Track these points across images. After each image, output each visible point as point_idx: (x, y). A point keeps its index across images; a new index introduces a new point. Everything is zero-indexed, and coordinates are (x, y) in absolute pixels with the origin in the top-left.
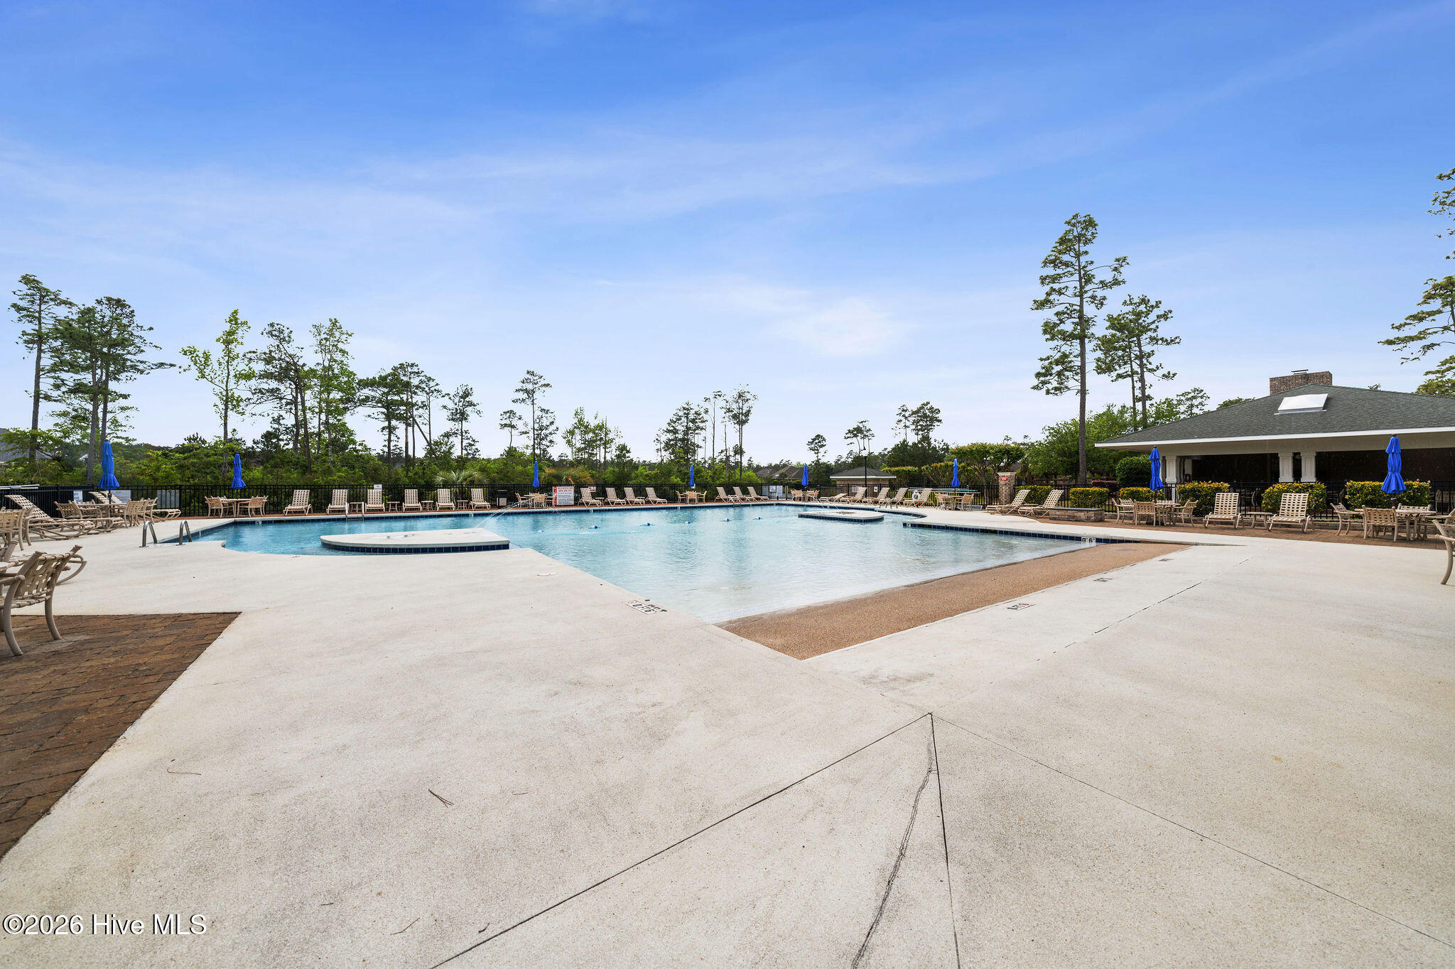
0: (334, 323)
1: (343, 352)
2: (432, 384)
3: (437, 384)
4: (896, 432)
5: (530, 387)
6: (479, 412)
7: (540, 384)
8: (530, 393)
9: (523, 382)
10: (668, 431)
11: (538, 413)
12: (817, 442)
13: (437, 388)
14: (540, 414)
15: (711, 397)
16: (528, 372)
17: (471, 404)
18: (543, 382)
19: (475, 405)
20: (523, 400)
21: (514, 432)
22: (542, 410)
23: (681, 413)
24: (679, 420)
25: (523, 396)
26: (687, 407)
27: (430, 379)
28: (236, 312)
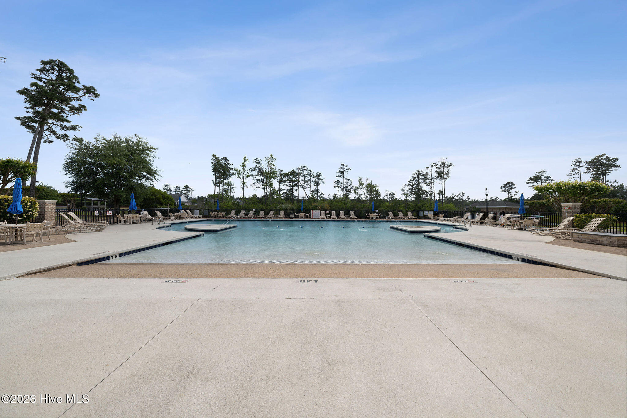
0: (271, 156)
1: (274, 165)
2: (311, 173)
3: (313, 173)
4: (571, 177)
5: (342, 170)
6: (323, 182)
7: (346, 169)
8: (342, 173)
9: (340, 169)
10: (408, 185)
11: (346, 181)
12: (508, 186)
13: (313, 174)
14: (347, 181)
15: (430, 167)
16: (342, 165)
17: (321, 179)
18: (347, 168)
19: (322, 179)
20: (340, 176)
21: (339, 189)
22: (347, 179)
23: (415, 176)
24: (414, 179)
25: (340, 174)
26: (418, 172)
27: (311, 171)
28: (245, 157)
